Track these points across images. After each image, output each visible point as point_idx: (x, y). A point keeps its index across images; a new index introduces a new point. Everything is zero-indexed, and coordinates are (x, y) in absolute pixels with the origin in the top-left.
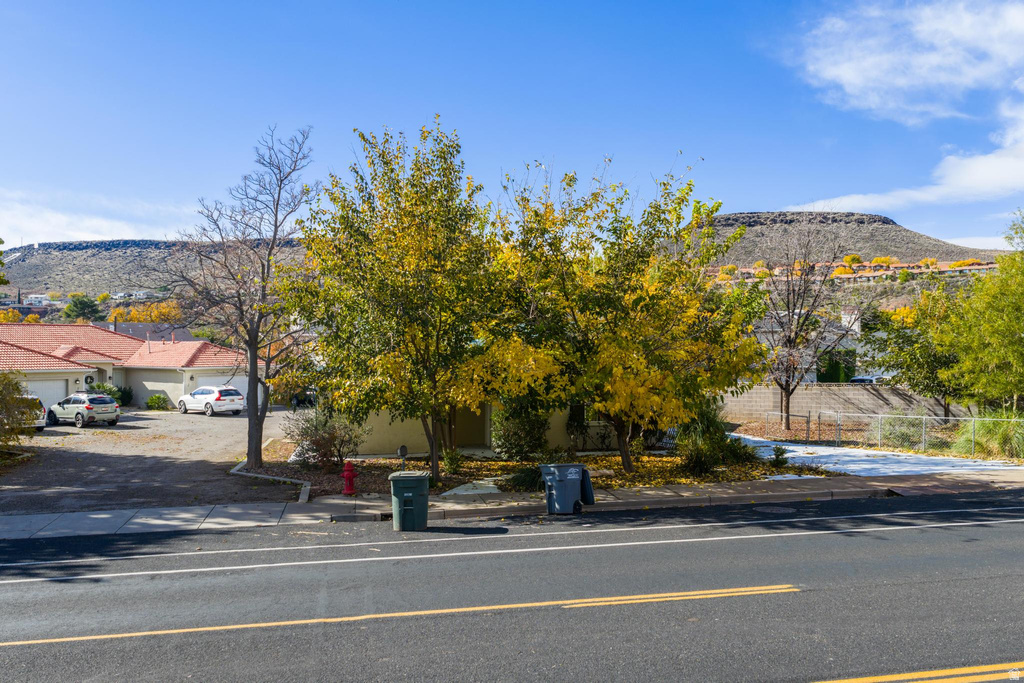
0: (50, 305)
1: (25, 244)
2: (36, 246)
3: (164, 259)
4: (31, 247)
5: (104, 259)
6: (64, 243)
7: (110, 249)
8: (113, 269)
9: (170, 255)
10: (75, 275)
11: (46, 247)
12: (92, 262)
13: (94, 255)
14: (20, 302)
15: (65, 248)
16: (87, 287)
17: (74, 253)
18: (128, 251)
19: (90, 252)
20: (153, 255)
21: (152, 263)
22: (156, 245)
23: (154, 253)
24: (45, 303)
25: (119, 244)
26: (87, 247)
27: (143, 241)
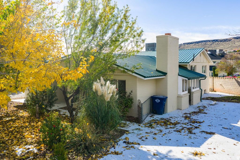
2: (182, 44)
3: (211, 45)
4: (181, 44)
5: (197, 46)
6: (188, 43)
7: (198, 43)
9: (213, 43)
11: (184, 44)
12: (194, 46)
15: (188, 44)
17: (190, 45)
18: (203, 43)
19: (194, 44)
20: (208, 44)
21: (208, 46)
22: (209, 41)
23: (209, 43)
25: (200, 42)
26: (193, 43)
27: (206, 40)
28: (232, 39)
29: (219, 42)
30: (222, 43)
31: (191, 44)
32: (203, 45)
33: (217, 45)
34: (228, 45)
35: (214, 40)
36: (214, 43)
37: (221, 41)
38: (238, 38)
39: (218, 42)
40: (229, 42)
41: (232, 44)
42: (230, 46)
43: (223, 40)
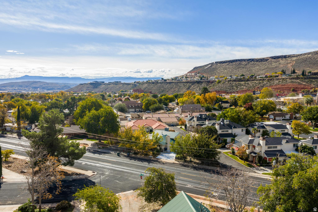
0: (214, 80)
1: (212, 62)
2: (214, 63)
3: (246, 65)
5: (230, 66)
6: (221, 61)
7: (232, 62)
8: (232, 68)
9: (248, 63)
10: (223, 70)
11: (217, 63)
12: (227, 66)
13: (228, 64)
14: (208, 79)
15: (221, 63)
16: (225, 74)
17: (223, 64)
18: (237, 63)
19: (227, 63)
20: (243, 63)
21: (243, 66)
22: (244, 60)
23: (244, 63)
24: (213, 79)
25: (235, 61)
26: (226, 62)
27: (241, 59)
28: (269, 59)
29: (255, 62)
30: (258, 63)
31: (225, 63)
32: (237, 65)
33: (253, 65)
34: (264, 66)
35: (250, 60)
36: (250, 63)
37: (257, 61)
38: (275, 58)
39: (253, 61)
40: (265, 62)
41: (269, 64)
42: (266, 67)
43: (259, 60)
